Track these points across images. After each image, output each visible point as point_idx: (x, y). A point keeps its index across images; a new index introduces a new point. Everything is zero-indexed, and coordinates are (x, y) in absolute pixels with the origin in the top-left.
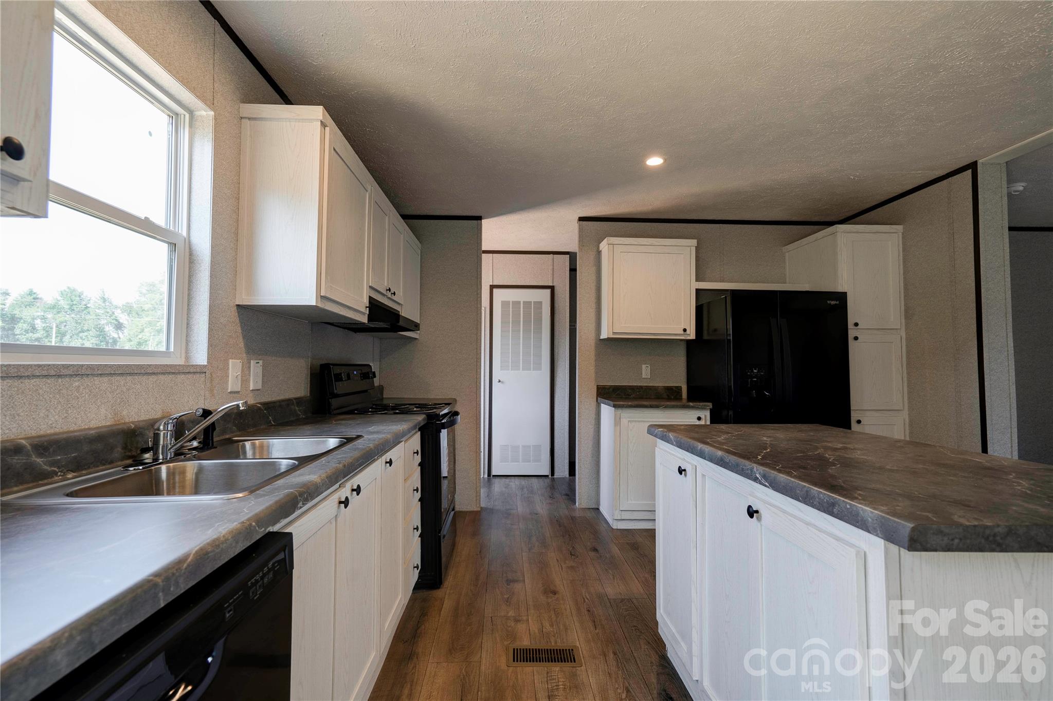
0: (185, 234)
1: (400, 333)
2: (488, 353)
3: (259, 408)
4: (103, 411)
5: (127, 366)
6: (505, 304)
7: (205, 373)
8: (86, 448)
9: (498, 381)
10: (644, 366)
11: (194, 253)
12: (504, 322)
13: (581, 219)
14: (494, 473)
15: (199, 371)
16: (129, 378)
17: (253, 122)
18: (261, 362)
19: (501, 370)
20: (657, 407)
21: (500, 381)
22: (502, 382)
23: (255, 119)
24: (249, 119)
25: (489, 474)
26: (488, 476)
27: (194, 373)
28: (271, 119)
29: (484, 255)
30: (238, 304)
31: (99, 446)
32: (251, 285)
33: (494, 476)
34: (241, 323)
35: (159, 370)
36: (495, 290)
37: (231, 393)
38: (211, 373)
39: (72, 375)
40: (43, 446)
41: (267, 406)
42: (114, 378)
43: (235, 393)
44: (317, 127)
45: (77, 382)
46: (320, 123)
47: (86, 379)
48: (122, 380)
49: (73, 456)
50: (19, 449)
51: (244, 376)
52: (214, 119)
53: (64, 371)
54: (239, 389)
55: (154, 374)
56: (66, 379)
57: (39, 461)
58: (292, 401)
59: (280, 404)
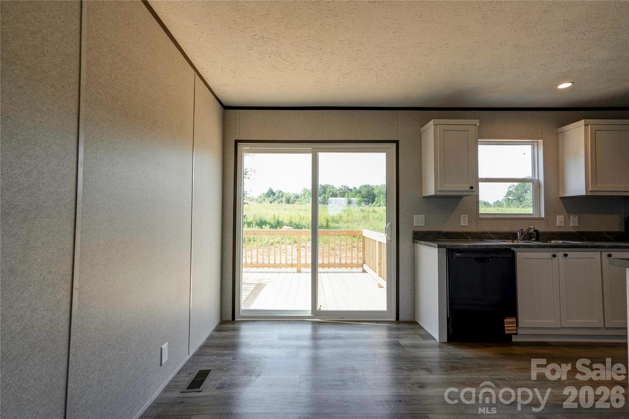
0: (537, 178)
3: (575, 233)
4: (507, 228)
5: (513, 218)
7: (544, 220)
11: (540, 184)
15: (542, 219)
17: (562, 133)
18: (577, 216)
23: (562, 132)
24: (561, 133)
27: (539, 220)
28: (567, 130)
30: (560, 197)
32: (564, 191)
34: (563, 203)
35: (524, 219)
37: (558, 226)
38: (547, 220)
39: (499, 220)
40: (492, 233)
41: (581, 233)
42: (510, 221)
43: (561, 227)
44: (583, 128)
45: (500, 221)
46: (584, 126)
47: (502, 221)
48: (512, 221)
49: (499, 236)
50: (488, 233)
51: (567, 221)
52: (543, 142)
53: (497, 219)
54: (563, 226)
55: (523, 220)
56: (498, 221)
57: (492, 236)
58: (602, 233)
59: (592, 233)
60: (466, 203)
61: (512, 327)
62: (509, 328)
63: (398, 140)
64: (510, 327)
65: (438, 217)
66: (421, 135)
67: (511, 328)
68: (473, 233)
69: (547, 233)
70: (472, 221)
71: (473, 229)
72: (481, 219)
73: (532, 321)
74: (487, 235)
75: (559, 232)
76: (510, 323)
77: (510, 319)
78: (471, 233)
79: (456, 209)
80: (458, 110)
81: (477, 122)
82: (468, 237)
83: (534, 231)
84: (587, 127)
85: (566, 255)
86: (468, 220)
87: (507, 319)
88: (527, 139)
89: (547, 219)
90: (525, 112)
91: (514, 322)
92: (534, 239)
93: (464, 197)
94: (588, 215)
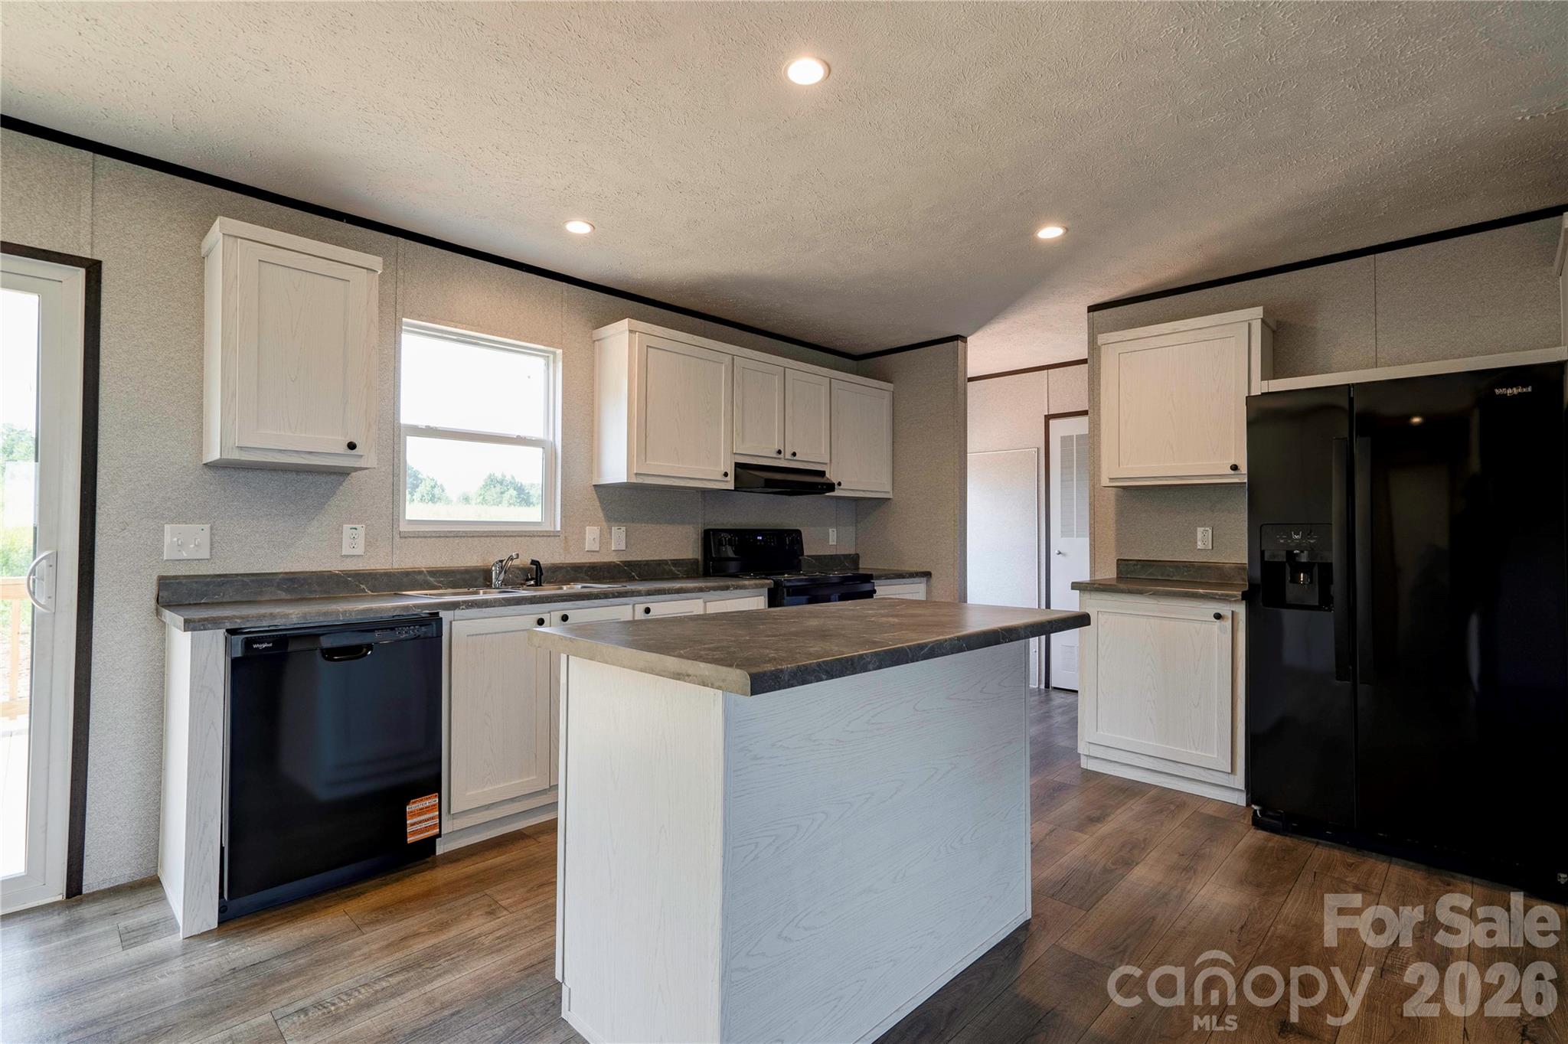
0: (551, 440)
1: (827, 494)
2: (1044, 512)
3: (618, 565)
5: (491, 531)
6: (1066, 440)
7: (556, 536)
8: (458, 576)
9: (1056, 552)
10: (1200, 530)
11: (556, 452)
12: (1066, 465)
13: (1092, 309)
14: (1054, 683)
15: (552, 535)
16: (493, 538)
17: (599, 342)
18: (624, 528)
19: (1062, 537)
20: (1140, 593)
21: (1060, 553)
22: (1064, 555)
23: (600, 340)
24: (597, 341)
25: (1047, 685)
26: (1046, 687)
27: (548, 536)
28: (609, 336)
29: (970, 384)
30: (594, 484)
31: (467, 576)
32: (599, 476)
33: (1055, 688)
34: (599, 498)
35: (516, 534)
36: (1052, 422)
37: (588, 551)
38: (565, 537)
39: (454, 537)
40: (433, 573)
41: (628, 564)
42: (482, 539)
43: (593, 551)
44: (625, 336)
45: (457, 540)
46: (628, 332)
47: (463, 539)
48: (488, 540)
49: (451, 579)
50: (420, 572)
51: (604, 540)
52: (563, 354)
53: (448, 535)
54: (598, 549)
55: (512, 536)
56: (451, 539)
57: (431, 579)
58: (665, 562)
59: (647, 563)
60: (361, 489)
61: (426, 821)
62: (418, 827)
63: (96, 257)
64: (420, 822)
65: (263, 531)
66: (203, 263)
67: (423, 825)
68: (376, 574)
69: (565, 566)
70: (377, 541)
71: (381, 562)
72: (404, 536)
73: (486, 789)
74: (418, 577)
75: (588, 565)
76: (421, 812)
77: (421, 800)
78: (370, 574)
79: (326, 506)
80: (343, 221)
81: (376, 262)
82: (362, 586)
83: (531, 564)
84: (633, 335)
85: (565, 618)
86: (366, 538)
87: (413, 803)
88: (527, 342)
89: (566, 535)
90: (525, 275)
91: (434, 805)
92: (532, 582)
93: (353, 474)
94: (643, 525)
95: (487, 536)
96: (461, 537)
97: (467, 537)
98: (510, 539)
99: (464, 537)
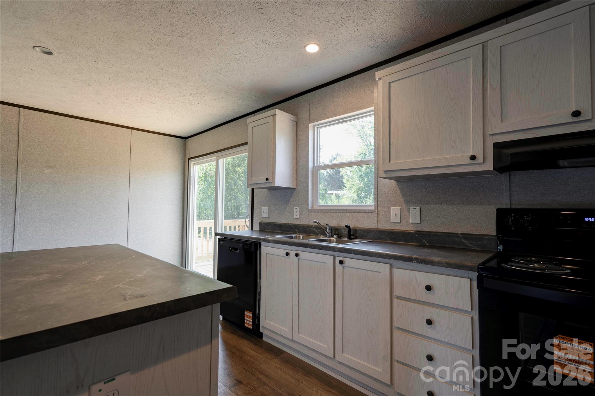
4: (334, 222)
5: (340, 210)
18: (419, 208)
27: (368, 213)
37: (393, 222)
41: (420, 233)
43: (396, 223)
54: (399, 221)
58: (456, 235)
59: (437, 234)
60: (299, 194)
64: (248, 321)
65: (278, 209)
70: (302, 213)
71: (304, 221)
73: (271, 323)
74: (311, 228)
76: (248, 317)
79: (290, 201)
80: (294, 98)
84: (380, 81)
86: (299, 212)
87: (246, 312)
89: (378, 212)
91: (251, 317)
94: (437, 206)
95: (339, 212)
96: (329, 212)
97: (332, 212)
98: (349, 214)
99: (330, 212)
